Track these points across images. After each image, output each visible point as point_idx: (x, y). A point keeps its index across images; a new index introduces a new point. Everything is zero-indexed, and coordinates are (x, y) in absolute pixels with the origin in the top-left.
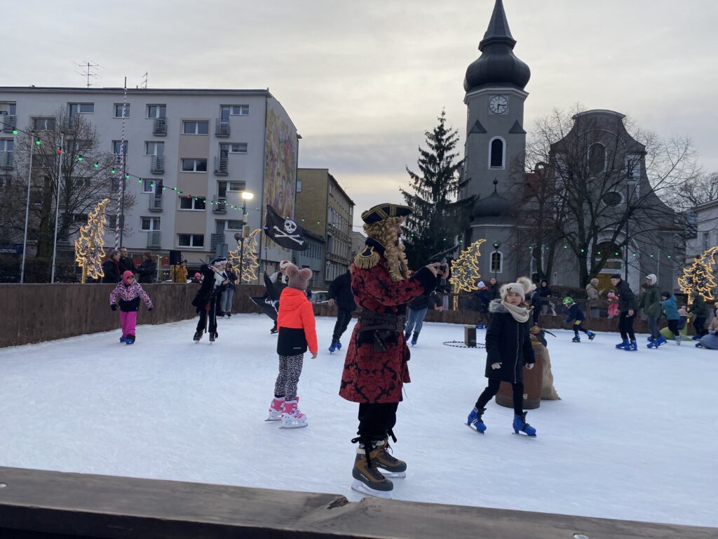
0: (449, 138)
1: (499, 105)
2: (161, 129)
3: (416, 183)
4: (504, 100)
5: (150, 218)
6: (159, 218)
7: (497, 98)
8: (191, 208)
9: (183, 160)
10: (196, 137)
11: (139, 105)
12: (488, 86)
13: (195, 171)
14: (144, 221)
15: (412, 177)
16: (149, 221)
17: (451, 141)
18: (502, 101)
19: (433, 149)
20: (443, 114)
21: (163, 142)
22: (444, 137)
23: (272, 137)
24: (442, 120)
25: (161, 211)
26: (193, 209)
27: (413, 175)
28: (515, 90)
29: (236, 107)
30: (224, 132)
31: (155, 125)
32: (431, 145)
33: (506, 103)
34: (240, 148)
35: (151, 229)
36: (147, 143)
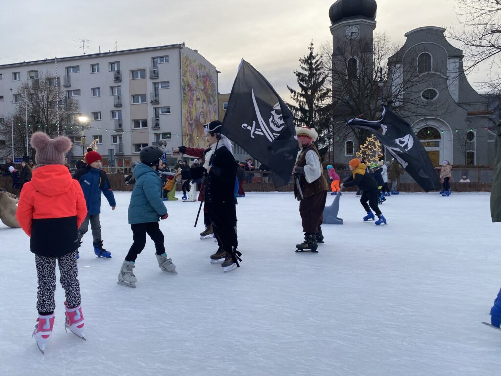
0: (317, 61)
1: (352, 33)
2: (118, 78)
3: (294, 96)
4: (356, 28)
5: (117, 135)
6: (121, 135)
7: (351, 28)
8: (140, 127)
9: (133, 96)
10: (139, 81)
11: (104, 63)
12: (344, 20)
13: (140, 103)
14: (114, 138)
15: (292, 92)
16: (116, 137)
17: (318, 63)
18: (354, 30)
19: (306, 70)
20: (312, 44)
21: (120, 86)
22: (313, 61)
23: (188, 75)
24: (311, 49)
25: (122, 131)
26: (141, 128)
27: (292, 91)
28: (364, 20)
29: (162, 57)
30: (155, 75)
31: (115, 76)
32: (303, 68)
33: (357, 31)
34: (166, 84)
35: (118, 143)
36: (112, 88)
